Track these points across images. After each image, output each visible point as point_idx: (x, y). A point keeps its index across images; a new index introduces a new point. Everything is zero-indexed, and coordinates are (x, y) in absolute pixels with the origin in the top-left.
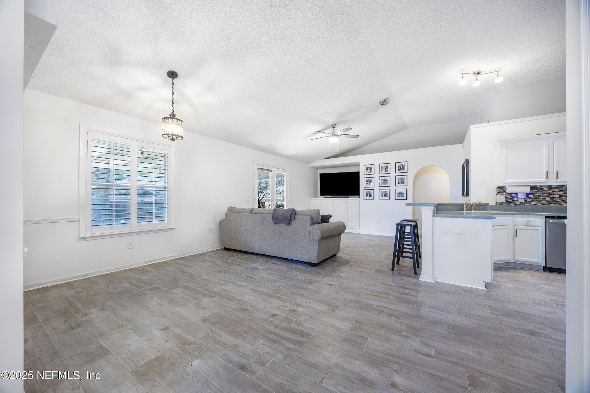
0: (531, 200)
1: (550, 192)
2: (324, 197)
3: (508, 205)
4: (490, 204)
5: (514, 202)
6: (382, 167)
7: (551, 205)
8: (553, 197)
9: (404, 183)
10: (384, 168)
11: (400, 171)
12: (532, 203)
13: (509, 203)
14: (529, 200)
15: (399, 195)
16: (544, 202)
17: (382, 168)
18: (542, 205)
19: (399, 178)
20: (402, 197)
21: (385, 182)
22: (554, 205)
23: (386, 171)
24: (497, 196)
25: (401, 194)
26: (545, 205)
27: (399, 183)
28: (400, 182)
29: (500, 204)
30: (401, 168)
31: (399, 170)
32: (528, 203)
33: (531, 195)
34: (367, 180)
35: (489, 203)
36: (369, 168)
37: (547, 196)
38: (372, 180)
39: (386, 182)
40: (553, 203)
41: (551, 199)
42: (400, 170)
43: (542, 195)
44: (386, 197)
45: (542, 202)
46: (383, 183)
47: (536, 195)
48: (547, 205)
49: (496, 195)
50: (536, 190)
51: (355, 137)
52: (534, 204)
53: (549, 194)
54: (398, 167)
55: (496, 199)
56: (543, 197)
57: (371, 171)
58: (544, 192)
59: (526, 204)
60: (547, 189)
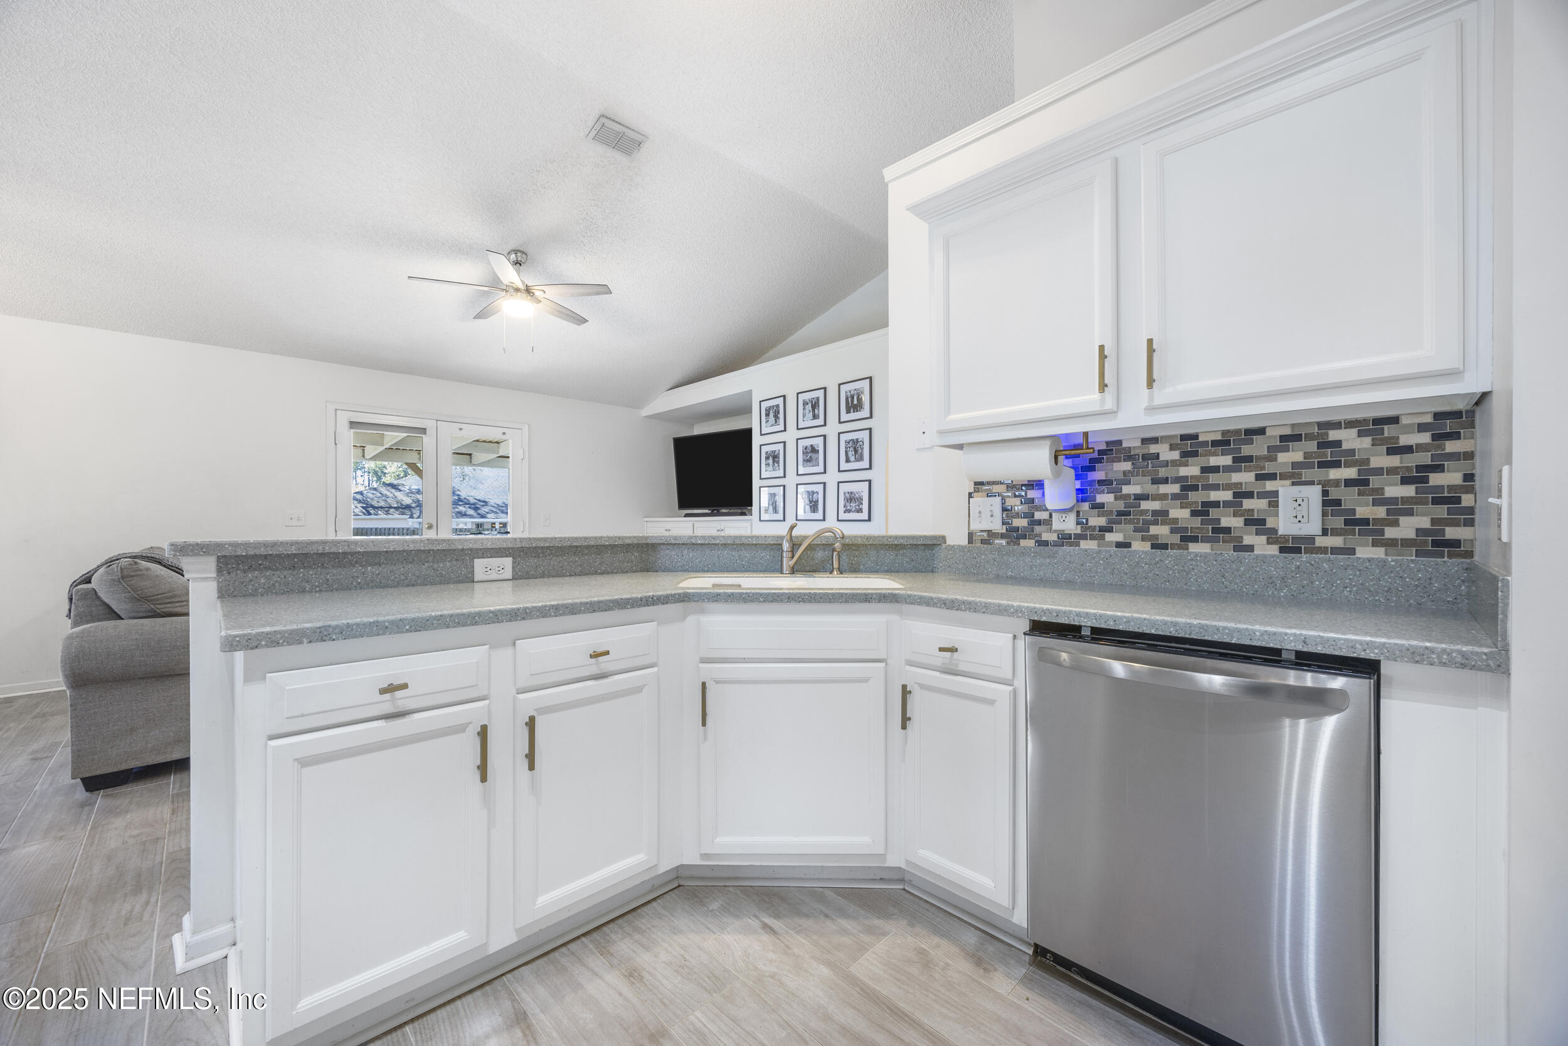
0: (1102, 521)
1: (1191, 470)
2: (687, 515)
3: (1011, 548)
4: (949, 542)
5: (1037, 529)
6: (805, 403)
7: (1194, 548)
8: (1204, 504)
9: (861, 459)
10: (810, 405)
11: (853, 415)
12: (1111, 537)
13: (1013, 535)
14: (1097, 521)
15: (848, 504)
16: (1160, 531)
17: (804, 409)
18: (1153, 546)
19: (849, 443)
20: (858, 512)
21: (811, 457)
22: (1208, 551)
23: (815, 417)
24: (971, 499)
25: (855, 500)
26: (1164, 547)
27: (848, 461)
28: (852, 458)
29: (983, 542)
30: (855, 402)
31: (848, 412)
32: (1093, 538)
33: (1102, 492)
34: (767, 452)
35: (944, 538)
36: (771, 412)
37: (1175, 497)
38: (779, 454)
39: (814, 456)
40: (1206, 540)
41: (1194, 513)
42: (852, 410)
43: (1151, 489)
44: (814, 512)
45: (1154, 530)
46: (808, 461)
47: (1126, 490)
48: (1173, 546)
49: (970, 495)
50: (1127, 466)
51: (597, 294)
52: (1119, 545)
53: (1188, 486)
54: (847, 399)
55: (969, 517)
56: (1155, 505)
57: (776, 422)
58: (1162, 472)
59: (1085, 544)
60: (1175, 455)
